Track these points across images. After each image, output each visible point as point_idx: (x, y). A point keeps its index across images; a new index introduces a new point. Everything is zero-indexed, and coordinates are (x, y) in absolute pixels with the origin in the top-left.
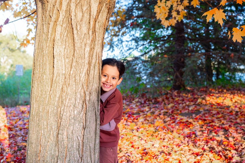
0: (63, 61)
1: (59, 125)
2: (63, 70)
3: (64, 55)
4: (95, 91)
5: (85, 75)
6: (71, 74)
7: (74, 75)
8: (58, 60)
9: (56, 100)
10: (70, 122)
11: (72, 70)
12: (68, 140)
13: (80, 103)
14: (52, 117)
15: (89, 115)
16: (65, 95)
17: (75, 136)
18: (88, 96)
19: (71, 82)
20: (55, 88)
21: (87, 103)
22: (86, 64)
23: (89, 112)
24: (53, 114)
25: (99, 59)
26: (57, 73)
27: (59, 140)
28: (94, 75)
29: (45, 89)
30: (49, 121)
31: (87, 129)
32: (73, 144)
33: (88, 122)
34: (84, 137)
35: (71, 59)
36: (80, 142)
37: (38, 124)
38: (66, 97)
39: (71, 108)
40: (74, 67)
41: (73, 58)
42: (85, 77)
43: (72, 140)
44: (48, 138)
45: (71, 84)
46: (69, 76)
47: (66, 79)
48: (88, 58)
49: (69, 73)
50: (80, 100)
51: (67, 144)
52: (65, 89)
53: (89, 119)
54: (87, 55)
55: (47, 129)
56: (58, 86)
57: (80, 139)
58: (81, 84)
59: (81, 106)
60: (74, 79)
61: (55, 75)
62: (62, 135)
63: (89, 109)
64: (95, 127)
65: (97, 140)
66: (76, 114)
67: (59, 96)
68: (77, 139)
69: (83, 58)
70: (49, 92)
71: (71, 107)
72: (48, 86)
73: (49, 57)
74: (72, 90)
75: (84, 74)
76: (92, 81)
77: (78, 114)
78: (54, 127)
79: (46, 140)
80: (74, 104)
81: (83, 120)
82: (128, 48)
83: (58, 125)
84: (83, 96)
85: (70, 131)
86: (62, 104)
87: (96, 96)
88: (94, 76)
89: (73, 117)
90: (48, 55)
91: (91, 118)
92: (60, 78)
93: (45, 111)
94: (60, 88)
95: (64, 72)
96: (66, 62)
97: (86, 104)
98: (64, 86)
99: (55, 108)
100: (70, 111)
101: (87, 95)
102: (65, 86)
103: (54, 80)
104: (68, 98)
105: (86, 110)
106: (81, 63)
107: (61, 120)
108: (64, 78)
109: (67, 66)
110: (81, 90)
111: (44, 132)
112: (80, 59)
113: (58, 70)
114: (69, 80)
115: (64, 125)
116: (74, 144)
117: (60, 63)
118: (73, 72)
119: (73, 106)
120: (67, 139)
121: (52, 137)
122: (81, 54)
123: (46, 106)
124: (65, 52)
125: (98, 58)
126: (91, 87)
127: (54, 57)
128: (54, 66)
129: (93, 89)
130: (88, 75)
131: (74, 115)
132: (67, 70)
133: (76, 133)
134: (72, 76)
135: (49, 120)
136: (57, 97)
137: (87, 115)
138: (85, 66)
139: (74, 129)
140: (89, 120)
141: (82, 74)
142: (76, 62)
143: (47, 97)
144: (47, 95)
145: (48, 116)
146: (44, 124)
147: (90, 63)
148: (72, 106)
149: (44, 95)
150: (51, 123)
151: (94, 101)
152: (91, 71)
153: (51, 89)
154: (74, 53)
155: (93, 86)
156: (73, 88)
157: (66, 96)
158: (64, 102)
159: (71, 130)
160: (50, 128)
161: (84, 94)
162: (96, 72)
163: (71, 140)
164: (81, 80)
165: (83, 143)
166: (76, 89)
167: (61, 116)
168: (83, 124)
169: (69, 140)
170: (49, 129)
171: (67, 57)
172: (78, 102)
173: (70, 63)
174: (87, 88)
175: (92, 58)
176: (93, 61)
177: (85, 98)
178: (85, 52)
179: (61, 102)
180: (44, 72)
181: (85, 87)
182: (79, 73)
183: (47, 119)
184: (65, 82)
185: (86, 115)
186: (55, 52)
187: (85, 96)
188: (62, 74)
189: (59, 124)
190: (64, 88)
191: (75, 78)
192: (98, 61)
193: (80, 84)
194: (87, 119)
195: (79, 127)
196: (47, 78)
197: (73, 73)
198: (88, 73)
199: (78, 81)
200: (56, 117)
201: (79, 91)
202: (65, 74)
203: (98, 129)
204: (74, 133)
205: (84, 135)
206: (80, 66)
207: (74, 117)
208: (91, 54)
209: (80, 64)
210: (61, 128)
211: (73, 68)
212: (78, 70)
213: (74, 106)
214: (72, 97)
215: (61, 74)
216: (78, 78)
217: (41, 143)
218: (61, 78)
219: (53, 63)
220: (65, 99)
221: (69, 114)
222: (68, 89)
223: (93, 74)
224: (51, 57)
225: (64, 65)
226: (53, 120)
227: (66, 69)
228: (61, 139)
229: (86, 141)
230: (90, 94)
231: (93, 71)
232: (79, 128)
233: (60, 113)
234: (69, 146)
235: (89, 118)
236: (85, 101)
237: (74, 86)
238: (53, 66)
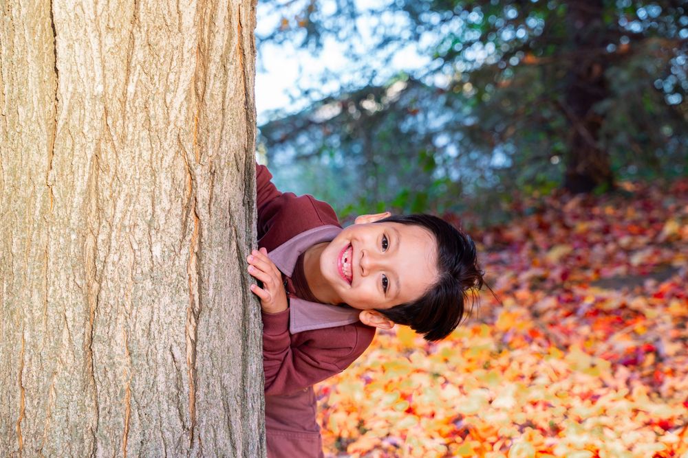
0: (95, 44)
1: (94, 305)
2: (94, 79)
3: (96, 20)
4: (234, 163)
5: (188, 99)
6: (128, 94)
7: (139, 102)
8: (71, 43)
9: (75, 205)
10: (136, 290)
11: (131, 78)
12: (131, 362)
13: (174, 212)
14: (62, 273)
15: (215, 259)
16: (110, 181)
17: (160, 347)
18: (205, 185)
19: (131, 129)
20: (66, 155)
21: (203, 212)
22: (186, 55)
23: (210, 246)
24: (66, 261)
25: (241, 32)
26: (73, 94)
27: (97, 364)
28: (224, 97)
29: (27, 163)
30: (50, 292)
31: (210, 316)
32: (155, 377)
33: (211, 287)
34: (198, 349)
35: (125, 33)
36: (183, 368)
37: (9, 304)
38: (114, 192)
39: (139, 234)
40: (139, 67)
41: (134, 31)
42: (188, 109)
43: (151, 363)
44: (51, 359)
45: (130, 138)
46: (123, 103)
47: (109, 117)
48: (194, 30)
49: (119, 94)
50: (171, 201)
51: (128, 379)
52: (108, 156)
53: (212, 277)
54: (189, 18)
55: (44, 322)
56: (77, 147)
57: (184, 358)
58: (171, 137)
59: (176, 223)
60: (141, 116)
61: (65, 104)
62: (109, 345)
63: (210, 237)
64: (240, 310)
65: (250, 359)
66: (159, 257)
67: (85, 188)
68: (170, 357)
69: (177, 30)
70: (43, 175)
71: (137, 230)
72: (39, 151)
73: (35, 33)
74: (136, 159)
75: (181, 96)
76: (219, 123)
77: (166, 259)
78: (75, 313)
79: (42, 369)
80: (149, 218)
81: (190, 279)
82: (377, 40)
83: (87, 305)
84: (182, 182)
85: (137, 325)
86: (99, 218)
87: (239, 183)
88: (223, 102)
89: (146, 269)
90: (32, 25)
91: (221, 271)
92: (84, 115)
93: (34, 250)
94: (89, 156)
95: (99, 89)
96: (107, 49)
97: (197, 216)
98: (103, 146)
99: (73, 237)
100: (135, 247)
101: (199, 179)
102: (110, 145)
103: (61, 123)
104: (123, 196)
105: (200, 242)
106: (166, 51)
107: (100, 283)
108: (99, 115)
109: (111, 63)
110: (174, 158)
111: (33, 337)
112: (160, 33)
113: (73, 82)
114: (121, 121)
115: (112, 302)
116: (158, 379)
117: (82, 52)
118: (139, 89)
119: (146, 226)
120: (129, 359)
121: (68, 353)
122: (166, 12)
123: (35, 232)
124: (100, 7)
125: (236, 31)
126: (216, 148)
127: (54, 30)
128: (59, 67)
129: (223, 156)
130: (201, 99)
131: (150, 262)
132: (112, 82)
133: (165, 333)
134: (134, 103)
135: (52, 288)
136: (78, 190)
137: (203, 262)
138: (184, 64)
139: (155, 318)
140: (213, 280)
141: (175, 96)
142: (147, 48)
143: (39, 195)
144: (37, 187)
145: (44, 269)
146: (31, 306)
147: (204, 50)
148: (143, 225)
149: (27, 186)
150: (62, 298)
151: (232, 203)
152: (212, 82)
153: (53, 162)
154: (137, 8)
155: (224, 145)
156: (140, 155)
157: (114, 185)
158: (109, 211)
159: (143, 320)
160: (57, 318)
161: (188, 176)
162: (231, 85)
163: (144, 363)
164: (172, 118)
165: (195, 371)
166: (154, 156)
167: (99, 267)
168: (192, 295)
169: (135, 363)
170: (52, 321)
171: (108, 28)
172: (163, 210)
173: (123, 53)
174: (198, 150)
175: (211, 31)
176: (215, 41)
177: (191, 191)
178: (181, 6)
179: (93, 213)
180: (20, 93)
181: (189, 146)
182: (161, 90)
183: (44, 282)
184: (108, 129)
185: (199, 259)
186: (56, 9)
187: (192, 184)
188: (94, 98)
189: (93, 299)
190: (103, 156)
191: (148, 112)
192: (236, 40)
193: (168, 135)
194: (206, 278)
195: (175, 307)
196: (33, 119)
197: (139, 93)
198: (200, 92)
199: (162, 125)
200: (77, 274)
201: (167, 165)
202: (103, 98)
203: (252, 316)
204: (156, 332)
205: (196, 339)
206: (162, 61)
207: (152, 269)
208: (208, 11)
209: (162, 54)
210: (102, 317)
211: (137, 72)
212: (156, 78)
213: (149, 226)
214: (139, 189)
215: (88, 97)
216: (157, 110)
217: (24, 379)
218: (87, 114)
219: (52, 55)
220: (111, 197)
221: (132, 257)
222: (121, 156)
223: (221, 95)
224: (43, 30)
225: (99, 60)
226: (67, 285)
227: (109, 74)
228: (105, 359)
229: (204, 363)
230: (213, 174)
231: (218, 84)
232: (174, 314)
233: (92, 257)
234: (140, 385)
235: (213, 271)
236: (193, 203)
237: (145, 144)
238: (52, 69)
